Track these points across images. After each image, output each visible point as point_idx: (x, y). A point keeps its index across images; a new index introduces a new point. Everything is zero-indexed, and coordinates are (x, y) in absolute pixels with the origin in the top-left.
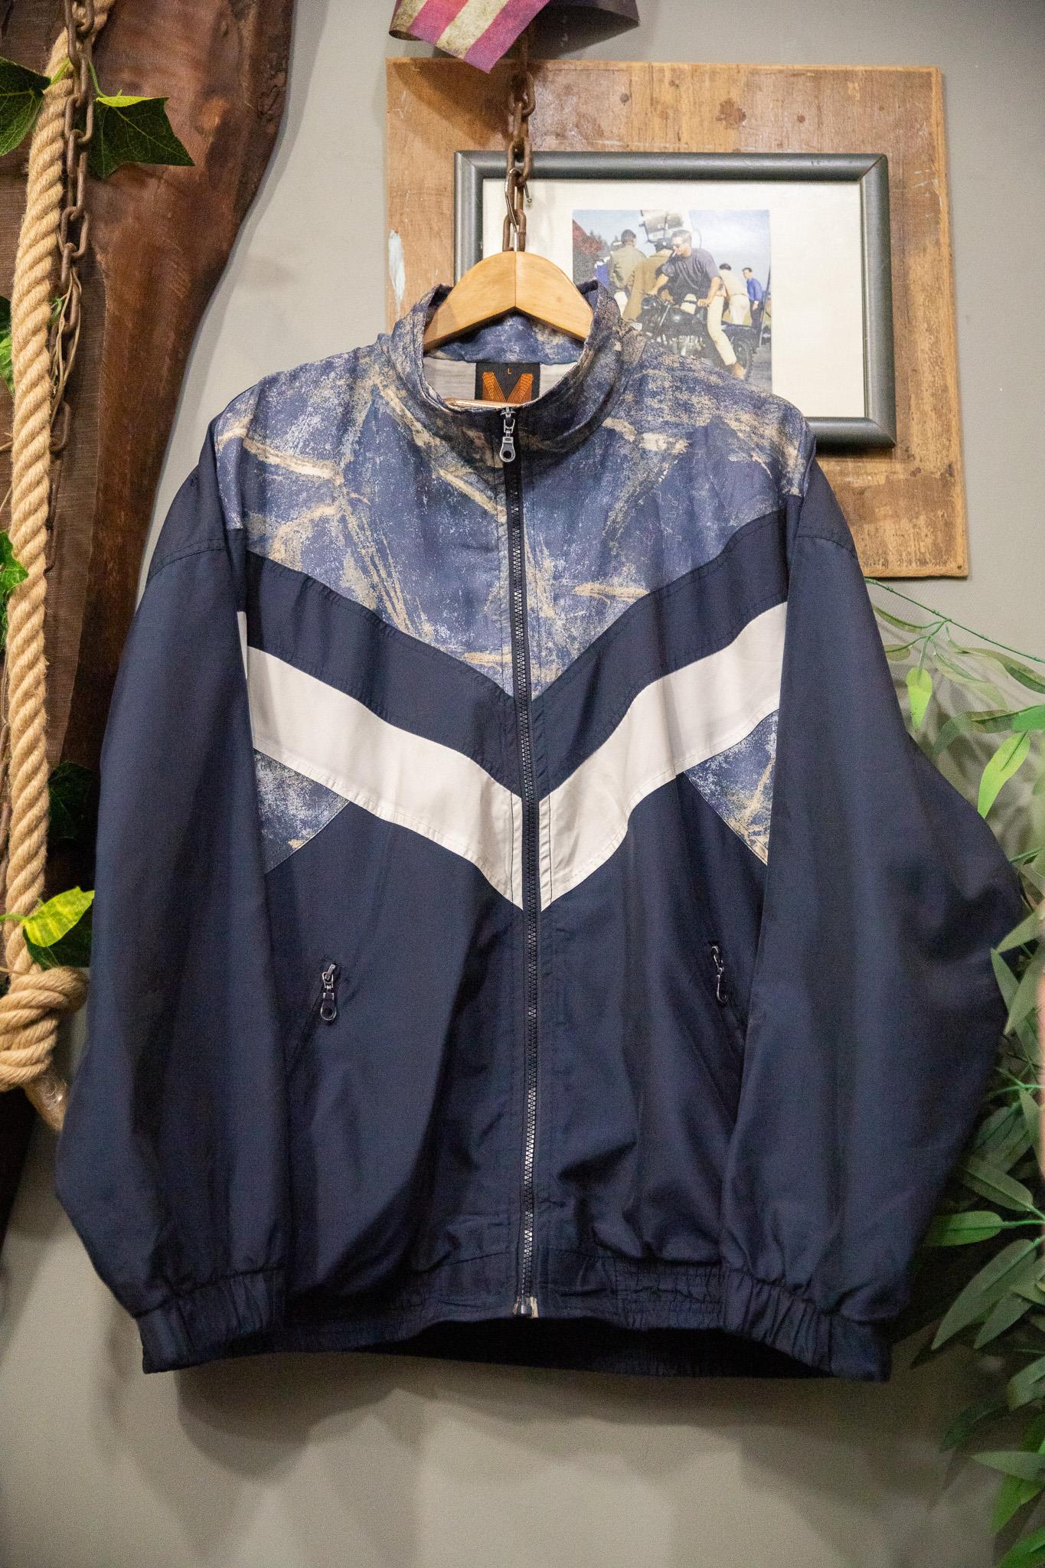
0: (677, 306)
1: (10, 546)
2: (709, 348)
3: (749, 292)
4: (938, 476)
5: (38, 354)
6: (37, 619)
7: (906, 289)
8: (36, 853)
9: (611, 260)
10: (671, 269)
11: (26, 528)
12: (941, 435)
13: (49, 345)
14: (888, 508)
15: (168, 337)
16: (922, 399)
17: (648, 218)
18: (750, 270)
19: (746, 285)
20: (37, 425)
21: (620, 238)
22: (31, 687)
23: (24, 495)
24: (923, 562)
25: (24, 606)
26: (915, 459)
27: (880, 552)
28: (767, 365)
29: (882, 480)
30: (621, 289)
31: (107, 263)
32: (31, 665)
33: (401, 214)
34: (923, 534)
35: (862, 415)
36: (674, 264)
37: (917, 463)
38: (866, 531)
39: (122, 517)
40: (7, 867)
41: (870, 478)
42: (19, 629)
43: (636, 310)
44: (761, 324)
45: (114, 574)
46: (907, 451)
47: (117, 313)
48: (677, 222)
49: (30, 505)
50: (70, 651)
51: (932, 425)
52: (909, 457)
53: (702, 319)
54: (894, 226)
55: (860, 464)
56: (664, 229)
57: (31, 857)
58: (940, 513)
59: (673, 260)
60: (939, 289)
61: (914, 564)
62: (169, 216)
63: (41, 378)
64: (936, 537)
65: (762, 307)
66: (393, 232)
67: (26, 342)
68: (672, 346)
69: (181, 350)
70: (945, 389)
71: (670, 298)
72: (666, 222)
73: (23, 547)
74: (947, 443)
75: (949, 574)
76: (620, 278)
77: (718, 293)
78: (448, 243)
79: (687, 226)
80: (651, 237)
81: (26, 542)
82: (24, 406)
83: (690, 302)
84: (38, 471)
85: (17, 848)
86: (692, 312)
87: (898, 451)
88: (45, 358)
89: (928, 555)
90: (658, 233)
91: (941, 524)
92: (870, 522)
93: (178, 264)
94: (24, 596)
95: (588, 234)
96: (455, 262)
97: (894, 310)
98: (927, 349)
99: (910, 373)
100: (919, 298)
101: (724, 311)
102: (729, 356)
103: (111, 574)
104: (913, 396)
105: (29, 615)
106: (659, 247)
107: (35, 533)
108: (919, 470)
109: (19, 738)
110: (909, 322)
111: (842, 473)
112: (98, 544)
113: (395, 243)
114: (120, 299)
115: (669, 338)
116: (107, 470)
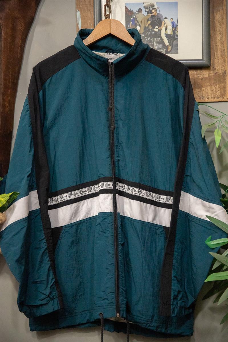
0: (153, 30)
2: (162, 42)
3: (172, 25)
4: (222, 74)
7: (214, 22)
9: (136, 17)
10: (151, 19)
12: (223, 63)
14: (209, 83)
15: (19, 42)
16: (218, 53)
17: (145, 5)
18: (172, 19)
19: (171, 23)
21: (138, 11)
24: (218, 98)
26: (216, 70)
27: (207, 95)
28: (177, 45)
29: (207, 76)
30: (138, 25)
31: (2, 23)
33: (80, 6)
34: (218, 90)
35: (202, 59)
36: (152, 18)
37: (216, 71)
38: (203, 90)
39: (10, 92)
41: (204, 75)
43: (142, 31)
44: (175, 34)
45: (8, 107)
46: (214, 67)
47: (5, 37)
48: (153, 6)
51: (221, 60)
52: (214, 69)
53: (160, 33)
54: (211, 4)
55: (201, 72)
56: (150, 8)
58: (222, 84)
59: (152, 17)
60: (223, 22)
61: (215, 98)
62: (18, 8)
64: (221, 91)
65: (175, 29)
66: (78, 10)
68: (152, 41)
69: (23, 45)
70: (224, 50)
71: (151, 27)
72: (150, 6)
74: (224, 65)
75: (224, 101)
76: (138, 22)
77: (164, 26)
78: (93, 13)
79: (156, 7)
80: (146, 10)
83: (157, 28)
86: (157, 31)
87: (211, 68)
89: (219, 96)
90: (148, 9)
91: (222, 87)
92: (204, 87)
93: (21, 21)
95: (129, 10)
96: (94, 18)
97: (211, 28)
98: (219, 39)
99: (215, 46)
100: (218, 25)
101: (165, 31)
102: (167, 43)
104: (215, 53)
106: (148, 13)
108: (217, 73)
110: (215, 31)
111: (197, 74)
112: (4, 101)
113: (78, 13)
114: (6, 33)
115: (151, 38)
116: (5, 80)
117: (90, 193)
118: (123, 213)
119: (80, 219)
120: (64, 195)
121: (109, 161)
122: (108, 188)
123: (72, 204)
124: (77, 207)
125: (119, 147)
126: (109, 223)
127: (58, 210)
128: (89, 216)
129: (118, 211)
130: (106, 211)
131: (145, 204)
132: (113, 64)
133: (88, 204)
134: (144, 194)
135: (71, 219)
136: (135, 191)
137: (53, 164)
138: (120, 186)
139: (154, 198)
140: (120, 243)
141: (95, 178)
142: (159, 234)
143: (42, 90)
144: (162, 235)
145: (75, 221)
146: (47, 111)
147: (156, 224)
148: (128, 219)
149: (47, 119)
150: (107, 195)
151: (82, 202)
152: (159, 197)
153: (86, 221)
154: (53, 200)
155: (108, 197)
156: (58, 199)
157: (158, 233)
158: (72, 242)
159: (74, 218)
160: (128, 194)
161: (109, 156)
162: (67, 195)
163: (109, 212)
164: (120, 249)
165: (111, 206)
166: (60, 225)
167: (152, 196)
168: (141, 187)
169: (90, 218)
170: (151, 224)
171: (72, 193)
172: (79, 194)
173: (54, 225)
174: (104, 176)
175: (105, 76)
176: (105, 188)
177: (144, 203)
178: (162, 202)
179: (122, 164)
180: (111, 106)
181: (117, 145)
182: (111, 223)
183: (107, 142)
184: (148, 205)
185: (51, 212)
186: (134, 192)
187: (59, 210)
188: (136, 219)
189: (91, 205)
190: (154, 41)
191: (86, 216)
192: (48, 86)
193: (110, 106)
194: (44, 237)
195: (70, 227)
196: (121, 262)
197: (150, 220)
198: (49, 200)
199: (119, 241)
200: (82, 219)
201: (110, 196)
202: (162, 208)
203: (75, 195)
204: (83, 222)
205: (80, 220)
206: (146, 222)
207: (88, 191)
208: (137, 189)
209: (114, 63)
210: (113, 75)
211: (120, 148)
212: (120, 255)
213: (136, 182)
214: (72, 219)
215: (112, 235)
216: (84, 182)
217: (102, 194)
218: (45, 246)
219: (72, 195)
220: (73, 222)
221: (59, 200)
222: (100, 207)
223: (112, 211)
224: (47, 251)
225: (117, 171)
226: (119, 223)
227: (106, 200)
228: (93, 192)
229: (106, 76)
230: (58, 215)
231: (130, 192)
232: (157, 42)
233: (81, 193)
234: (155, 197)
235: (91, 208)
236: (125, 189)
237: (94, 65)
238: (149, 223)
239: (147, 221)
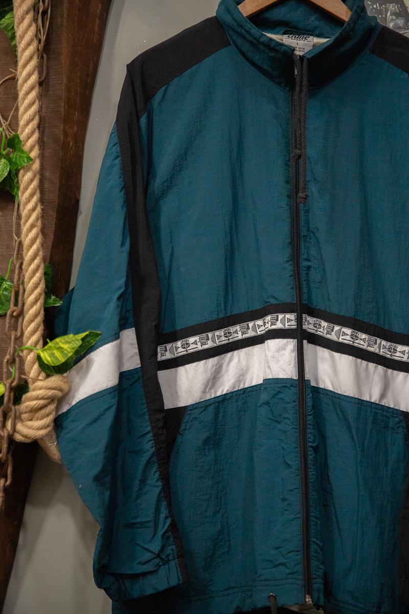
1: (20, 141)
2: (404, 12)
5: (30, 26)
6: (35, 183)
8: (39, 312)
11: (27, 130)
13: (35, 20)
15: (98, 8)
20: (32, 69)
22: (34, 222)
23: (26, 110)
25: (29, 175)
32: (34, 209)
39: (76, 116)
40: (23, 320)
42: (26, 189)
45: (73, 149)
49: (30, 115)
50: (53, 196)
57: (36, 315)
63: (32, 40)
67: (23, 19)
68: (382, 10)
69: (105, 14)
73: (27, 141)
81: (29, 138)
82: (23, 57)
84: (33, 96)
85: (29, 310)
88: (33, 28)
94: (28, 169)
103: (72, 148)
105: (32, 180)
107: (33, 133)
109: (29, 250)
112: (66, 134)
115: (380, 5)
116: (68, 90)
117: (245, 336)
118: (317, 381)
119: (222, 392)
120: (191, 340)
121: (289, 267)
122: (287, 327)
123: (208, 360)
124: (218, 365)
125: (310, 239)
126: (289, 403)
127: (177, 371)
128: (242, 386)
129: (308, 376)
130: (281, 376)
131: (364, 363)
132: (305, 60)
133: (241, 361)
134: (363, 341)
135: (204, 392)
136: (345, 335)
137: (167, 273)
138: (310, 324)
139: (384, 350)
140: (310, 444)
141: (258, 306)
142: (393, 429)
143: (145, 114)
144: (401, 430)
145: (213, 397)
146: (155, 159)
147: (386, 405)
148: (327, 395)
149: (154, 177)
150: (285, 341)
151: (229, 355)
152: (394, 349)
153: (236, 396)
154: (166, 350)
155: (287, 346)
156: (178, 348)
157: (391, 425)
158: (206, 442)
159: (211, 388)
160: (328, 339)
161: (289, 257)
162: (198, 340)
163: (289, 377)
164: (310, 457)
165: (292, 366)
166: (182, 403)
167: (381, 347)
168: (357, 325)
169: (245, 390)
170: (378, 406)
171: (207, 335)
172: (223, 338)
173: (168, 405)
174: (278, 301)
175: (283, 85)
176: (279, 325)
177: (364, 361)
178: (399, 358)
179: (315, 276)
180: (299, 149)
181: (307, 236)
182: (294, 401)
183: (284, 228)
184: (372, 366)
185: (162, 375)
186: (343, 337)
187: (179, 370)
188: (345, 394)
189: (248, 362)
190: (387, 12)
191: (237, 385)
192: (160, 103)
193: (298, 151)
194: (149, 428)
195: (203, 409)
196: (313, 485)
197: (375, 398)
198: (159, 348)
199: (310, 440)
200: (228, 391)
201: (290, 345)
202: (399, 372)
203: (214, 341)
204: (229, 399)
205: (224, 393)
206: (367, 401)
207: (240, 333)
208: (348, 331)
209: (308, 57)
210: (305, 83)
211: (311, 241)
212: (310, 470)
213: (347, 315)
214: (207, 390)
215: (296, 429)
216: (234, 313)
217: (272, 340)
218: (152, 448)
219: (208, 339)
220: (208, 397)
221: (180, 350)
222: (269, 367)
223: (295, 377)
224: (155, 459)
225: (306, 291)
226: (309, 403)
227: (283, 352)
228: (251, 334)
229: (285, 86)
230: (176, 381)
231: (333, 337)
232: (394, 14)
233: (226, 337)
234: (384, 347)
235: (247, 370)
236: (321, 330)
237: (260, 62)
238: (374, 403)
239: (368, 400)
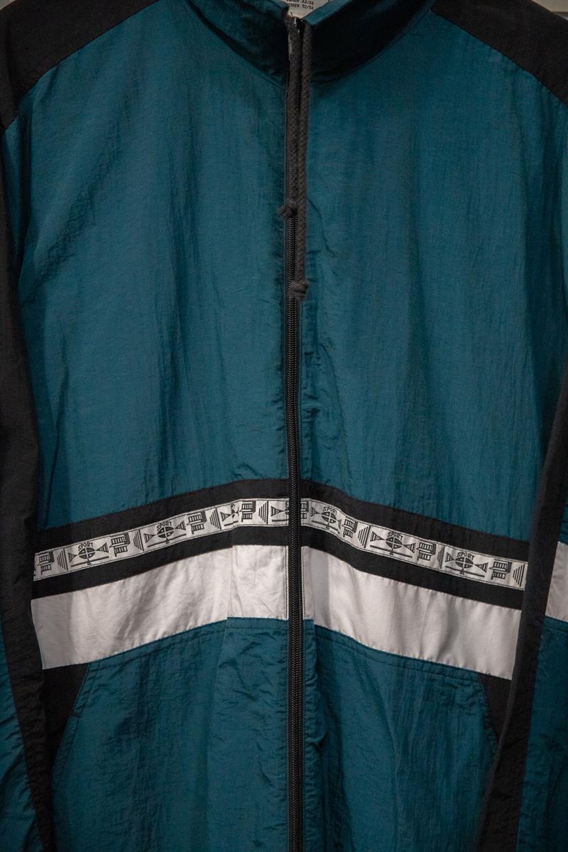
117: (198, 533)
118: (326, 618)
119: (155, 635)
120: (98, 543)
121: (276, 415)
122: (271, 523)
123: (127, 580)
124: (147, 588)
125: (318, 358)
126: (271, 664)
127: (71, 598)
128: (191, 625)
129: (307, 613)
130: (259, 615)
131: (412, 589)
132: (307, 28)
133: (190, 579)
134: (410, 548)
135: (120, 637)
136: (377, 539)
137: (55, 414)
138: (316, 514)
139: (448, 564)
140: (309, 740)
141: (221, 479)
142: (461, 706)
143: (15, 122)
144: (475, 709)
145: (137, 644)
146: (36, 205)
147: (451, 664)
148: (344, 644)
149: (35, 238)
150: (267, 549)
151: (168, 568)
152: (468, 561)
153: (181, 642)
154: (52, 560)
155: (271, 558)
156: (74, 557)
157: (458, 699)
158: (124, 727)
159: (132, 631)
160: (347, 545)
161: (277, 394)
162: (109, 544)
163: (273, 617)
164: (308, 764)
165: (278, 595)
166: (79, 659)
167: (443, 557)
168: (398, 520)
169: (197, 632)
170: (435, 667)
171: (127, 535)
172: (157, 539)
173: (51, 659)
174: (256, 474)
175: (271, 71)
176: (256, 520)
177: (410, 586)
178: (476, 577)
179: (325, 427)
180: (294, 198)
181: (311, 353)
182: (280, 662)
183: (269, 340)
184: (425, 593)
185: (43, 608)
186: (373, 543)
187: (74, 598)
188: (374, 648)
189: (202, 581)
191: (182, 622)
192: (42, 101)
193: (291, 202)
194: (12, 711)
195: (117, 669)
196: (312, 816)
197: (430, 653)
198: (37, 558)
199: (309, 732)
200: (164, 633)
201: (276, 556)
202: (475, 602)
203: (138, 544)
204: (168, 647)
205: (157, 639)
206: (415, 659)
207: (189, 528)
208: (383, 532)
209: (313, 23)
210: (304, 73)
211: (320, 362)
212: (308, 788)
213: (381, 503)
214: (126, 635)
215: (283, 712)
216: (176, 493)
217: (244, 546)
218: (16, 747)
219: (127, 542)
220: (127, 646)
221: (77, 560)
222: (237, 597)
223: (284, 616)
224: (22, 767)
225: (309, 456)
226: (310, 662)
227: (263, 569)
228: (209, 529)
229: (275, 74)
230: (70, 617)
231: (355, 542)
233: (163, 536)
234: (450, 558)
235: (202, 594)
236: (336, 525)
237: (228, 28)
238: (427, 662)
239: (417, 657)
